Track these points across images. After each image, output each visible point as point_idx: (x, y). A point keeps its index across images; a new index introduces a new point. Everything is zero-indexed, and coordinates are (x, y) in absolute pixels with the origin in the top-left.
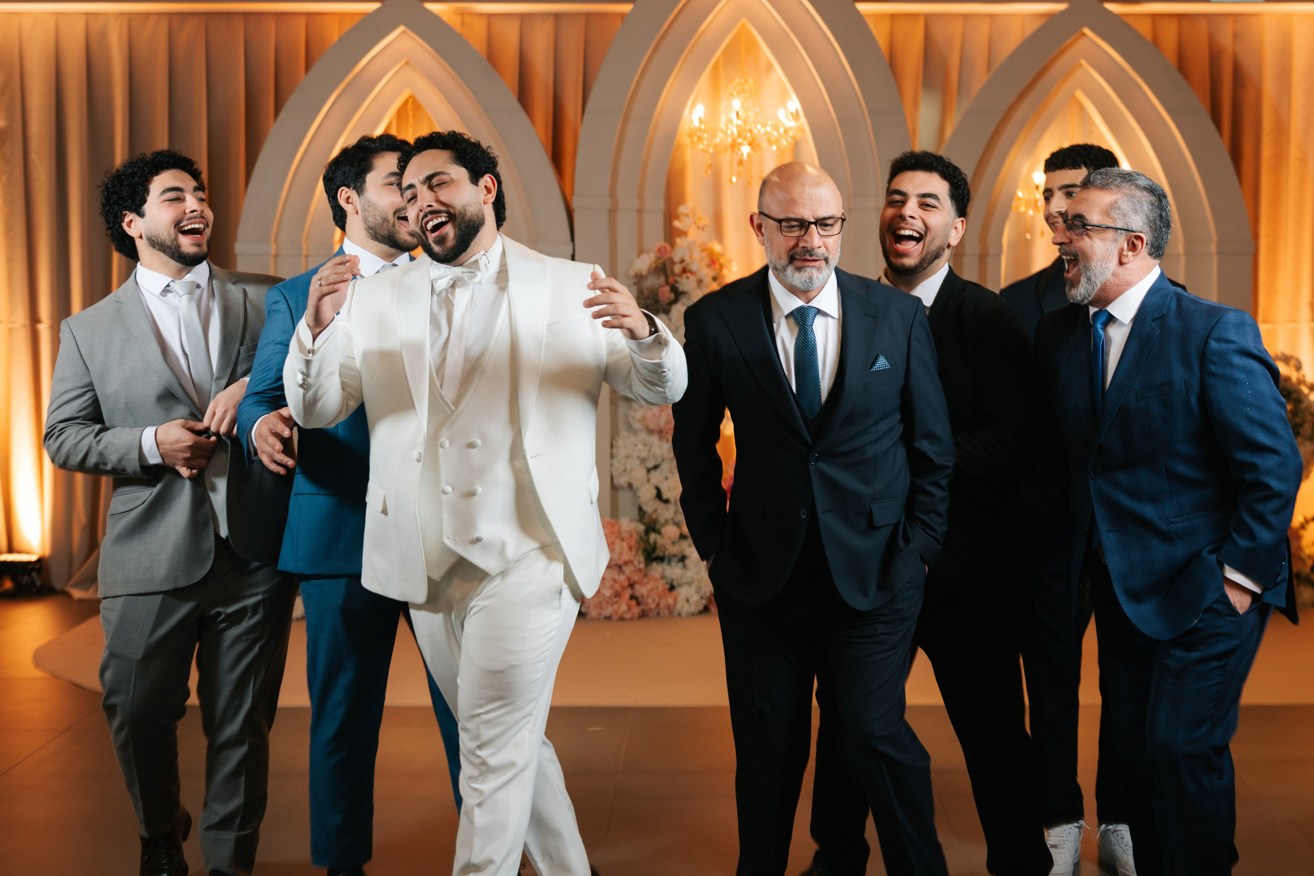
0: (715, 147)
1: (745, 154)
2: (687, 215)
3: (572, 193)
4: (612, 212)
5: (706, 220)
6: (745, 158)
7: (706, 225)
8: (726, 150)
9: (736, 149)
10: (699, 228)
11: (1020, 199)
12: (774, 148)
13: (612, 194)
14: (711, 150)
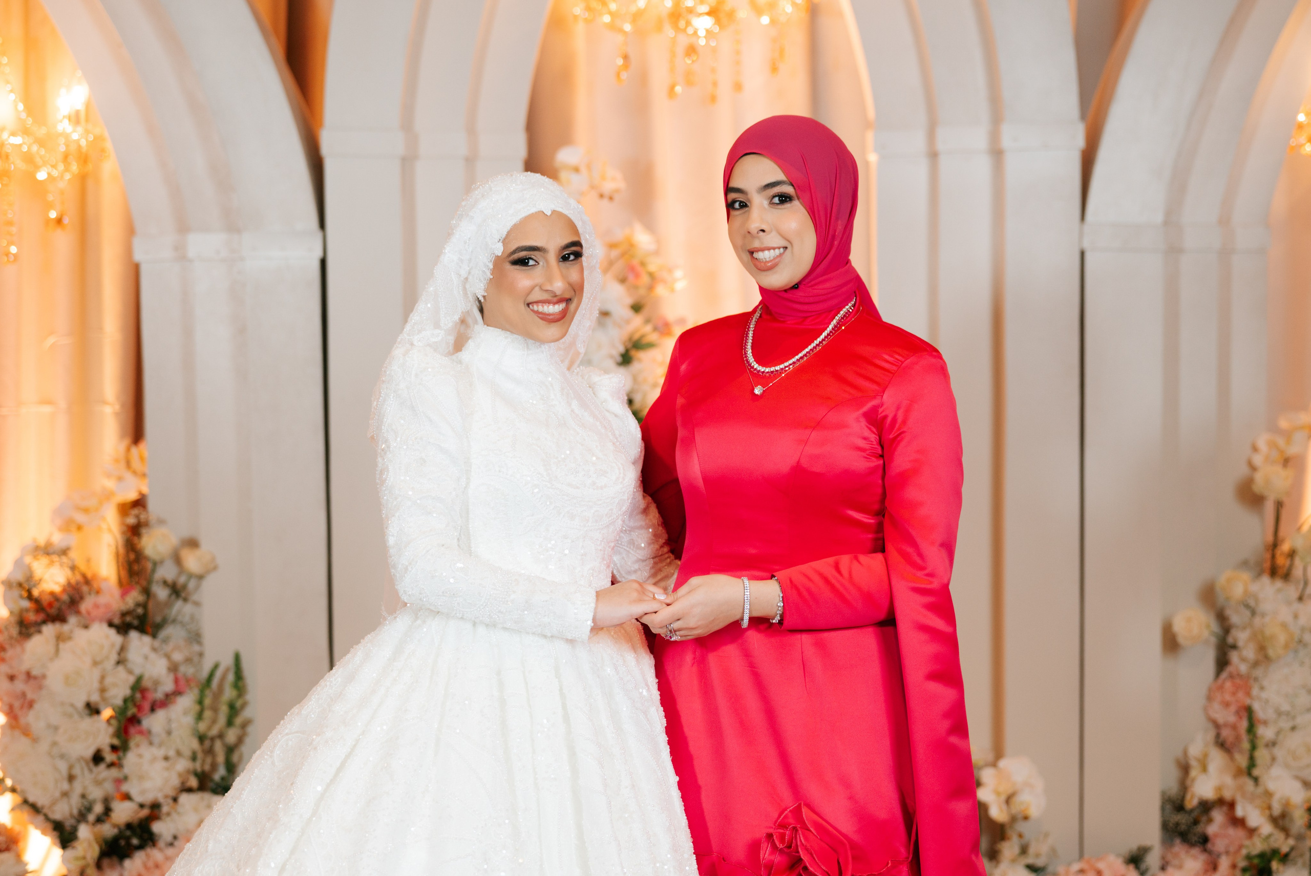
0: (636, 17)
1: (702, 33)
2: (576, 170)
3: (320, 124)
4: (408, 162)
5: (614, 181)
6: (702, 42)
7: (617, 191)
8: (659, 27)
9: (682, 24)
10: (601, 196)
11: (1300, 126)
12: (765, 20)
13: (407, 124)
14: (628, 27)
